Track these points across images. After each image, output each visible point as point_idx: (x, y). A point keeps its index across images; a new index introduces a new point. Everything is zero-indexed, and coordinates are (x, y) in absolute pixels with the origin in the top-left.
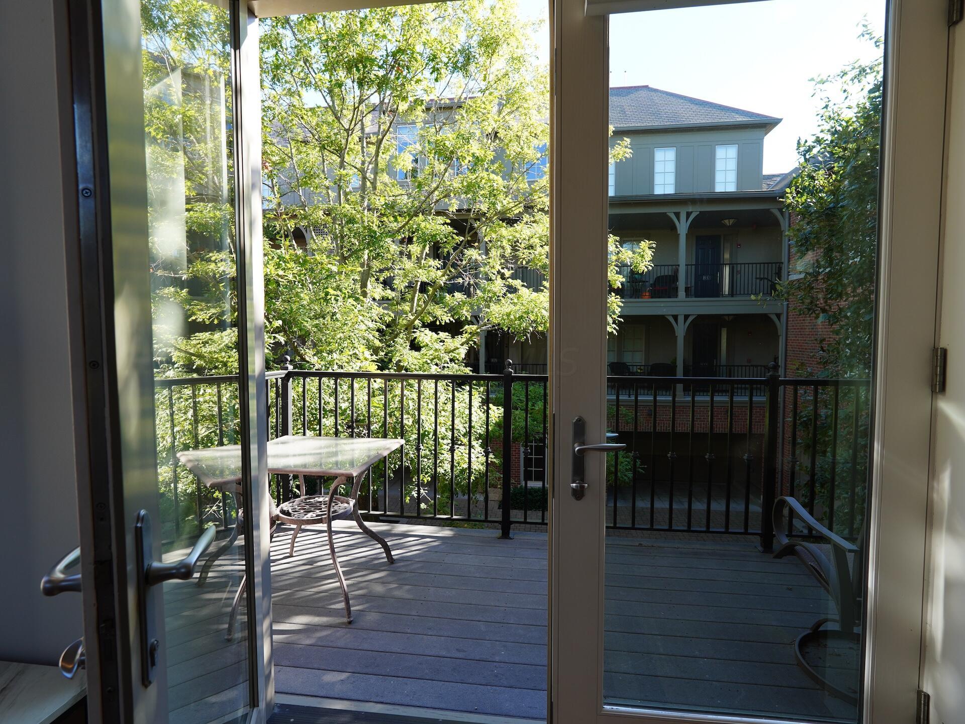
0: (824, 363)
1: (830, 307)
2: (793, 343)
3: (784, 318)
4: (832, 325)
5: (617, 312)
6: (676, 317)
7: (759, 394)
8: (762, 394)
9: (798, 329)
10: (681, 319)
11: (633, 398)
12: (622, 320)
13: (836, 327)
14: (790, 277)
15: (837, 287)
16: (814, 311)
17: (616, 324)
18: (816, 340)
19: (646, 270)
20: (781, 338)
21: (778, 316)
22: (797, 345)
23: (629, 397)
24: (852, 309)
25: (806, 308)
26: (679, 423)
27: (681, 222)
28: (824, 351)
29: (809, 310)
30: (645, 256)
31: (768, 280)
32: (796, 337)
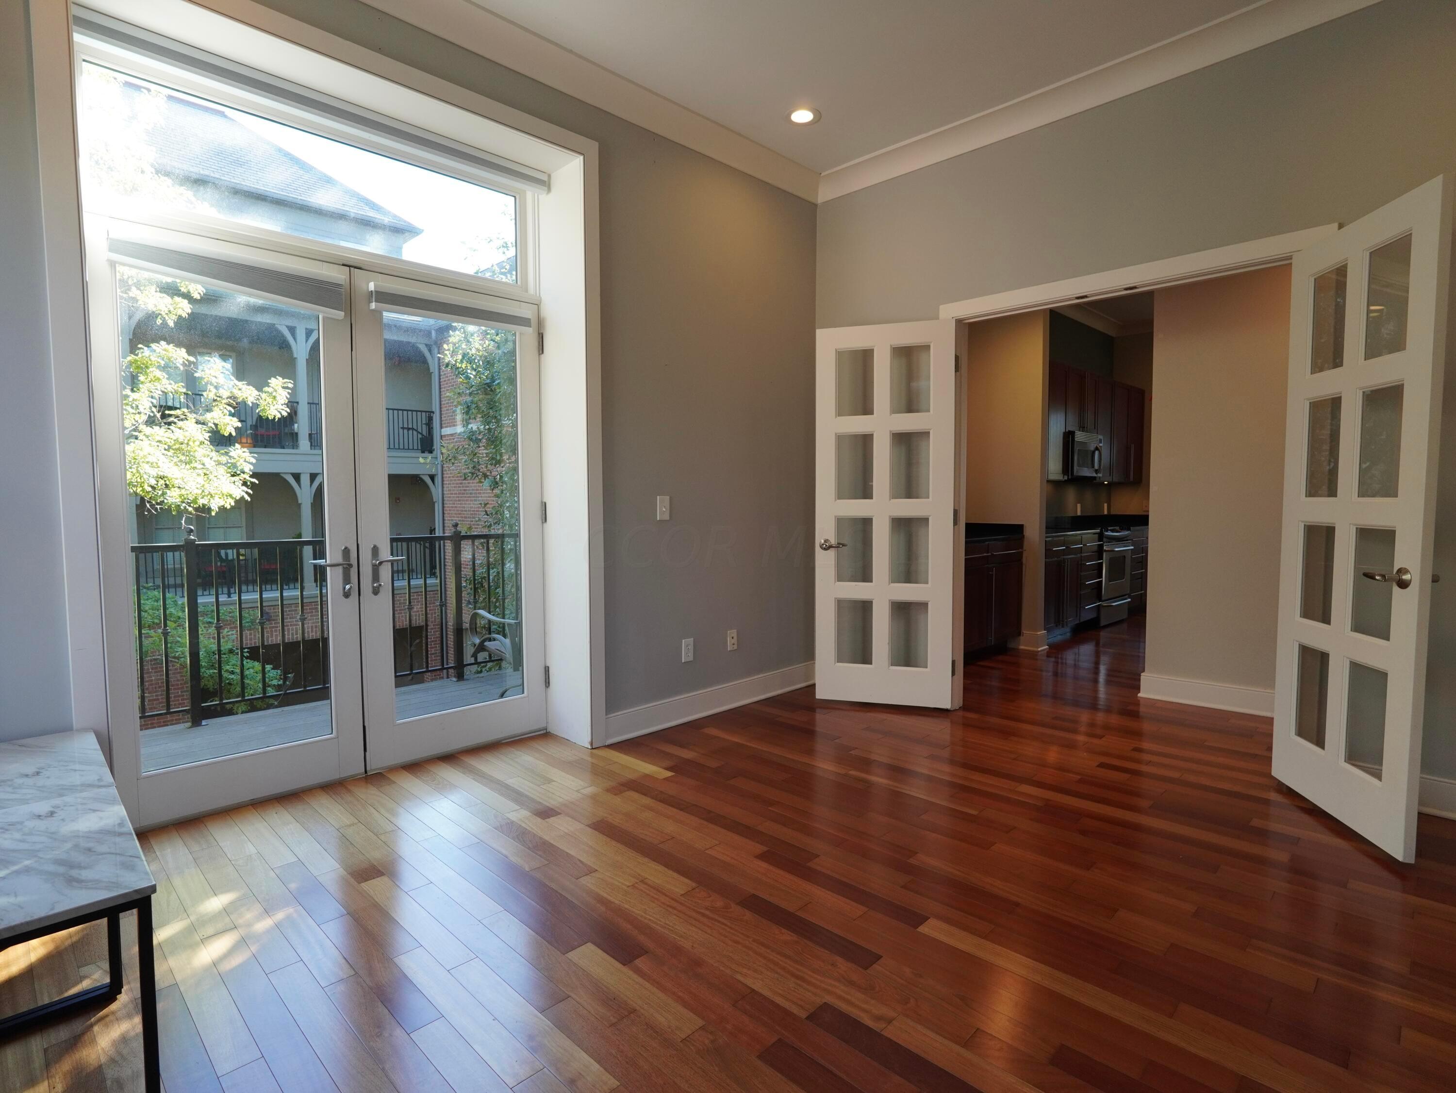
0: (488, 527)
1: (491, 472)
2: (450, 510)
3: (438, 480)
4: (493, 490)
5: (247, 470)
6: (297, 477)
7: (415, 577)
8: (419, 576)
9: (456, 494)
10: (305, 479)
11: (235, 597)
12: (257, 482)
13: (497, 491)
14: (443, 430)
15: (496, 456)
16: (477, 476)
17: (247, 486)
18: (481, 504)
19: (278, 416)
20: (436, 505)
21: (432, 477)
22: (455, 514)
23: (229, 596)
24: (509, 475)
25: (470, 473)
26: (312, 627)
27: (298, 340)
28: (488, 515)
29: (473, 474)
30: (278, 398)
31: (418, 432)
32: (454, 504)
